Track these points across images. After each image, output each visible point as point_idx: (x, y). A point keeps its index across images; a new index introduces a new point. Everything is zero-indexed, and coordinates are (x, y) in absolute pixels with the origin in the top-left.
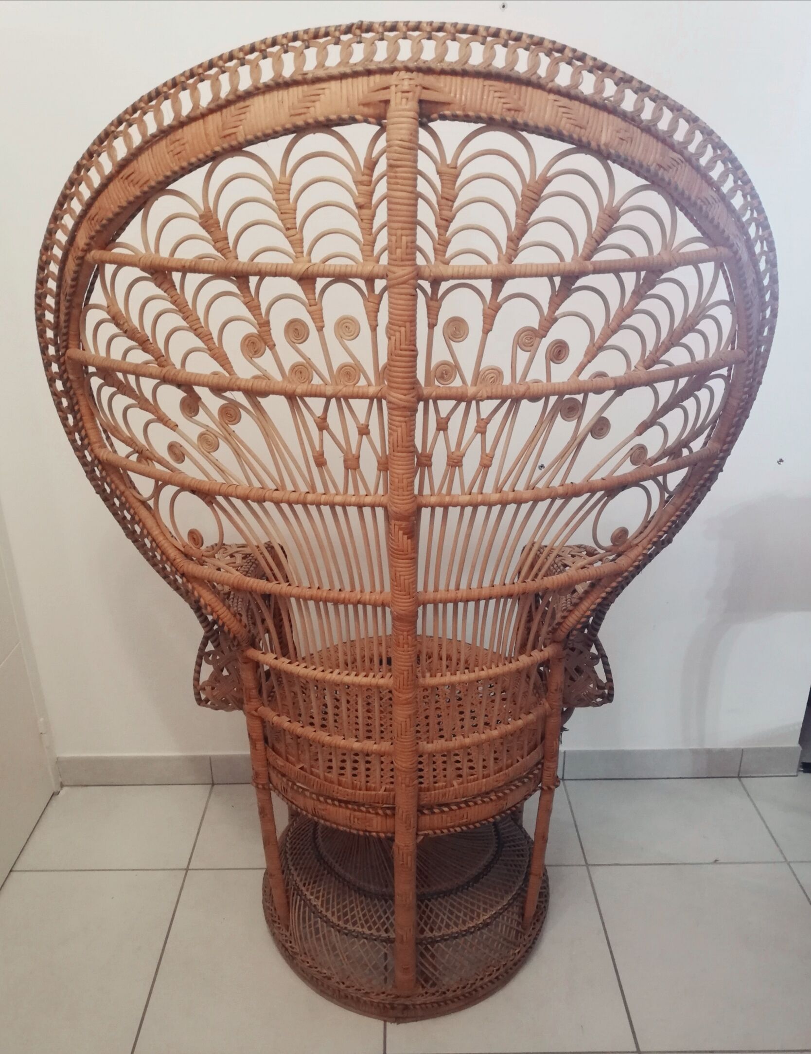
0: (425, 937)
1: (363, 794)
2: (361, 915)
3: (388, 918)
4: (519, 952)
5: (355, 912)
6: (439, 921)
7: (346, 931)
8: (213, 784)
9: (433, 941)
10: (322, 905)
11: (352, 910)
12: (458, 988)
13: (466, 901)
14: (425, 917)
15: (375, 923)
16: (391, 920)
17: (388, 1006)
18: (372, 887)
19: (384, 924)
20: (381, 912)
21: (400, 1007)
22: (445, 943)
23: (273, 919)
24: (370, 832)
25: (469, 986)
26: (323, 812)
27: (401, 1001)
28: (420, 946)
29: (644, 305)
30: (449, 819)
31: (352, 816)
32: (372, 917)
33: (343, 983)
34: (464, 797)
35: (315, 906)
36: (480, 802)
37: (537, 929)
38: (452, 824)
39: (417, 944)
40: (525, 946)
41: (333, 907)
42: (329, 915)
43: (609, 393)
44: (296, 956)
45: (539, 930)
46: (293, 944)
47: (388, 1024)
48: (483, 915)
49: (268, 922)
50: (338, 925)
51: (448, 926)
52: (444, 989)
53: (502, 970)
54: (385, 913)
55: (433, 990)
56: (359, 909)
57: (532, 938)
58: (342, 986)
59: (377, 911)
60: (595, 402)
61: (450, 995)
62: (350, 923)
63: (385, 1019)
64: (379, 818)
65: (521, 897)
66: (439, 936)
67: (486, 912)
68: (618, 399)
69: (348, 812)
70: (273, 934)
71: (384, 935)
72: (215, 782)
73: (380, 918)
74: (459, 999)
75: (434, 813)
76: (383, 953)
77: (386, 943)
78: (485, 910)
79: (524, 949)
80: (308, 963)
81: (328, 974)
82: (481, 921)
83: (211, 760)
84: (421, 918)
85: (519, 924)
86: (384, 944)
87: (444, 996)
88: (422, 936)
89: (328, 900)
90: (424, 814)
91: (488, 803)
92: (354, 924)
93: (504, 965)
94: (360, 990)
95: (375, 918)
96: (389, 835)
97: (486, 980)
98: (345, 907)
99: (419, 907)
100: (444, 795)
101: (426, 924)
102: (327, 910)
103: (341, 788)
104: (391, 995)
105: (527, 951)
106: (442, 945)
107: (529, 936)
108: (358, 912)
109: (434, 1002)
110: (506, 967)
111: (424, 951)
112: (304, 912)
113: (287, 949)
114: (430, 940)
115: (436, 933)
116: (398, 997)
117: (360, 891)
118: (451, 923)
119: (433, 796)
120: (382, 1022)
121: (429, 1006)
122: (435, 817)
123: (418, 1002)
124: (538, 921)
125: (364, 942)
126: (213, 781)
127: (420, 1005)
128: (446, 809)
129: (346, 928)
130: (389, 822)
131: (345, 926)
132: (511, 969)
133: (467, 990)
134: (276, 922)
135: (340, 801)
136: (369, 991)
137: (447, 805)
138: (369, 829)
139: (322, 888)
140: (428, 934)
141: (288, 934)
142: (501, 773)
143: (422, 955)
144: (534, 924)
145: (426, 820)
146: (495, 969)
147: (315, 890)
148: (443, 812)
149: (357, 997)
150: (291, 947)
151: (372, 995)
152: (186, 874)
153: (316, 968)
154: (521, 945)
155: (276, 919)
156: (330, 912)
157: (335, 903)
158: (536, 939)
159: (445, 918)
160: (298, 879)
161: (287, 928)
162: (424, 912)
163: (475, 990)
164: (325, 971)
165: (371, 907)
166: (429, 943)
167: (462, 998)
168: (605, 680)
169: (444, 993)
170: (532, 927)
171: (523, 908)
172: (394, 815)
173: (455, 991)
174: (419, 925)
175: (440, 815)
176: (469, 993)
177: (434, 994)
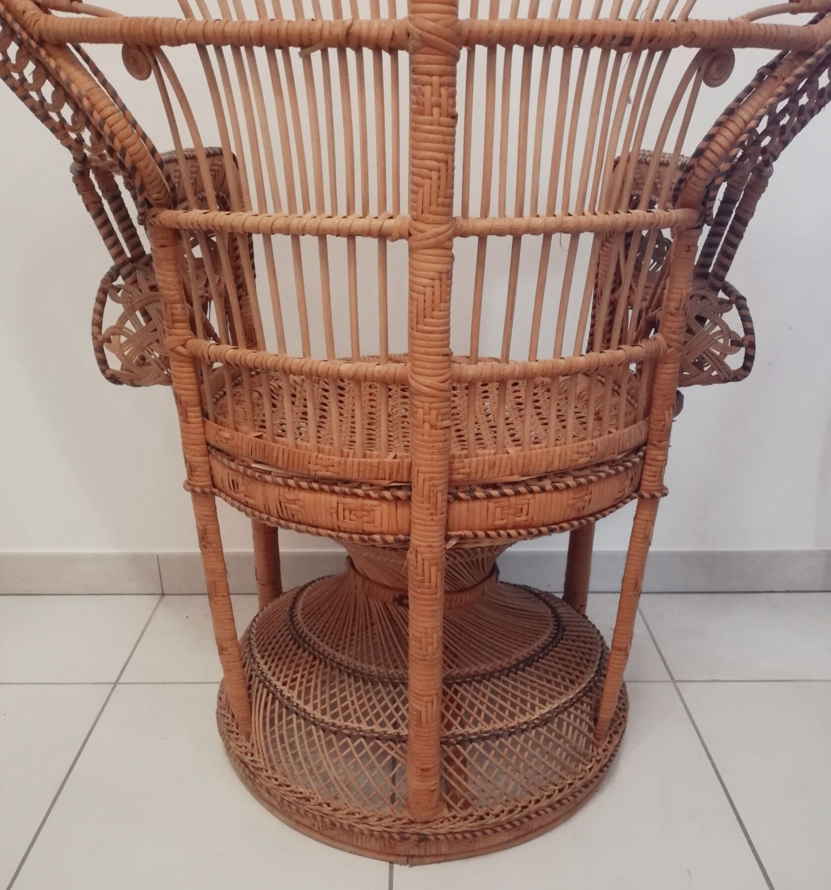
0: (453, 734)
1: (359, 463)
2: (357, 706)
3: (397, 709)
4: (590, 769)
5: (348, 702)
6: (474, 713)
7: (334, 729)
9: (465, 741)
10: (299, 697)
11: (343, 699)
12: (503, 812)
13: (514, 688)
14: (453, 706)
15: (378, 716)
16: (403, 710)
17: (396, 836)
18: (373, 668)
19: (391, 716)
20: (387, 700)
21: (415, 837)
22: (483, 743)
23: (230, 728)
24: (370, 534)
25: (519, 809)
26: (293, 506)
27: (417, 828)
28: (445, 747)
30: (499, 510)
31: (341, 507)
32: (373, 707)
33: (329, 805)
34: (523, 476)
35: (288, 698)
36: (549, 487)
37: (616, 742)
38: (504, 522)
39: (441, 743)
40: (598, 761)
41: (315, 697)
42: (309, 708)
44: (260, 772)
45: (618, 746)
46: (255, 758)
47: (396, 867)
48: (540, 708)
49: (222, 734)
50: (323, 721)
51: (488, 720)
52: (481, 812)
53: (567, 791)
54: (393, 701)
55: (464, 813)
56: (354, 698)
57: (609, 753)
58: (326, 809)
59: (381, 700)
61: (490, 820)
62: (341, 717)
63: (392, 858)
64: (385, 506)
65: (594, 690)
66: (475, 734)
67: (545, 705)
69: (334, 499)
70: (228, 749)
71: (391, 731)
73: (385, 708)
74: (504, 828)
75: (475, 498)
76: (389, 757)
77: (395, 743)
78: (543, 702)
79: (597, 767)
80: (276, 780)
81: (307, 793)
82: (537, 715)
84: (447, 708)
85: (590, 730)
86: (391, 743)
87: (480, 822)
88: (448, 733)
89: (308, 689)
90: (459, 499)
91: (562, 490)
92: (347, 718)
93: (571, 784)
94: (353, 814)
95: (378, 708)
96: (402, 537)
97: (544, 802)
98: (333, 696)
99: (445, 693)
100: (493, 465)
101: (455, 716)
102: (306, 702)
103: (321, 455)
104: (400, 819)
105: (601, 770)
106: (479, 747)
107: (604, 750)
108: (353, 702)
109: (467, 831)
110: (572, 787)
111: (452, 755)
112: (272, 711)
113: (246, 765)
114: (460, 738)
115: (471, 730)
116: (411, 822)
117: (355, 674)
118: (493, 716)
119: (474, 465)
120: (387, 864)
121: (459, 836)
122: (477, 504)
123: (442, 831)
124: (616, 732)
125: (361, 743)
126: (163, 590)
127: (444, 835)
128: (495, 493)
129: (334, 725)
130: (402, 512)
131: (334, 721)
132: (580, 791)
133: (516, 815)
134: (233, 732)
135: (321, 480)
136: (368, 815)
137: (495, 486)
138: (368, 528)
139: (299, 675)
140: (457, 730)
141: (249, 745)
142: (585, 442)
143: (449, 760)
144: (611, 736)
145: (460, 509)
146: (557, 788)
147: (289, 680)
148: (490, 497)
149: (350, 826)
150: (253, 761)
151: (372, 820)
153: (288, 786)
154: (594, 759)
155: (234, 729)
156: (311, 704)
157: (319, 692)
158: (613, 755)
159: (483, 708)
160: (265, 668)
161: (248, 736)
162: (452, 700)
163: (528, 817)
164: (301, 790)
165: (372, 694)
166: (459, 743)
167: (508, 826)
168: (741, 334)
169: (482, 818)
170: (608, 739)
171: (596, 709)
172: (409, 498)
173: (497, 816)
174: (443, 717)
175: (485, 503)
176: (519, 820)
177: (465, 819)
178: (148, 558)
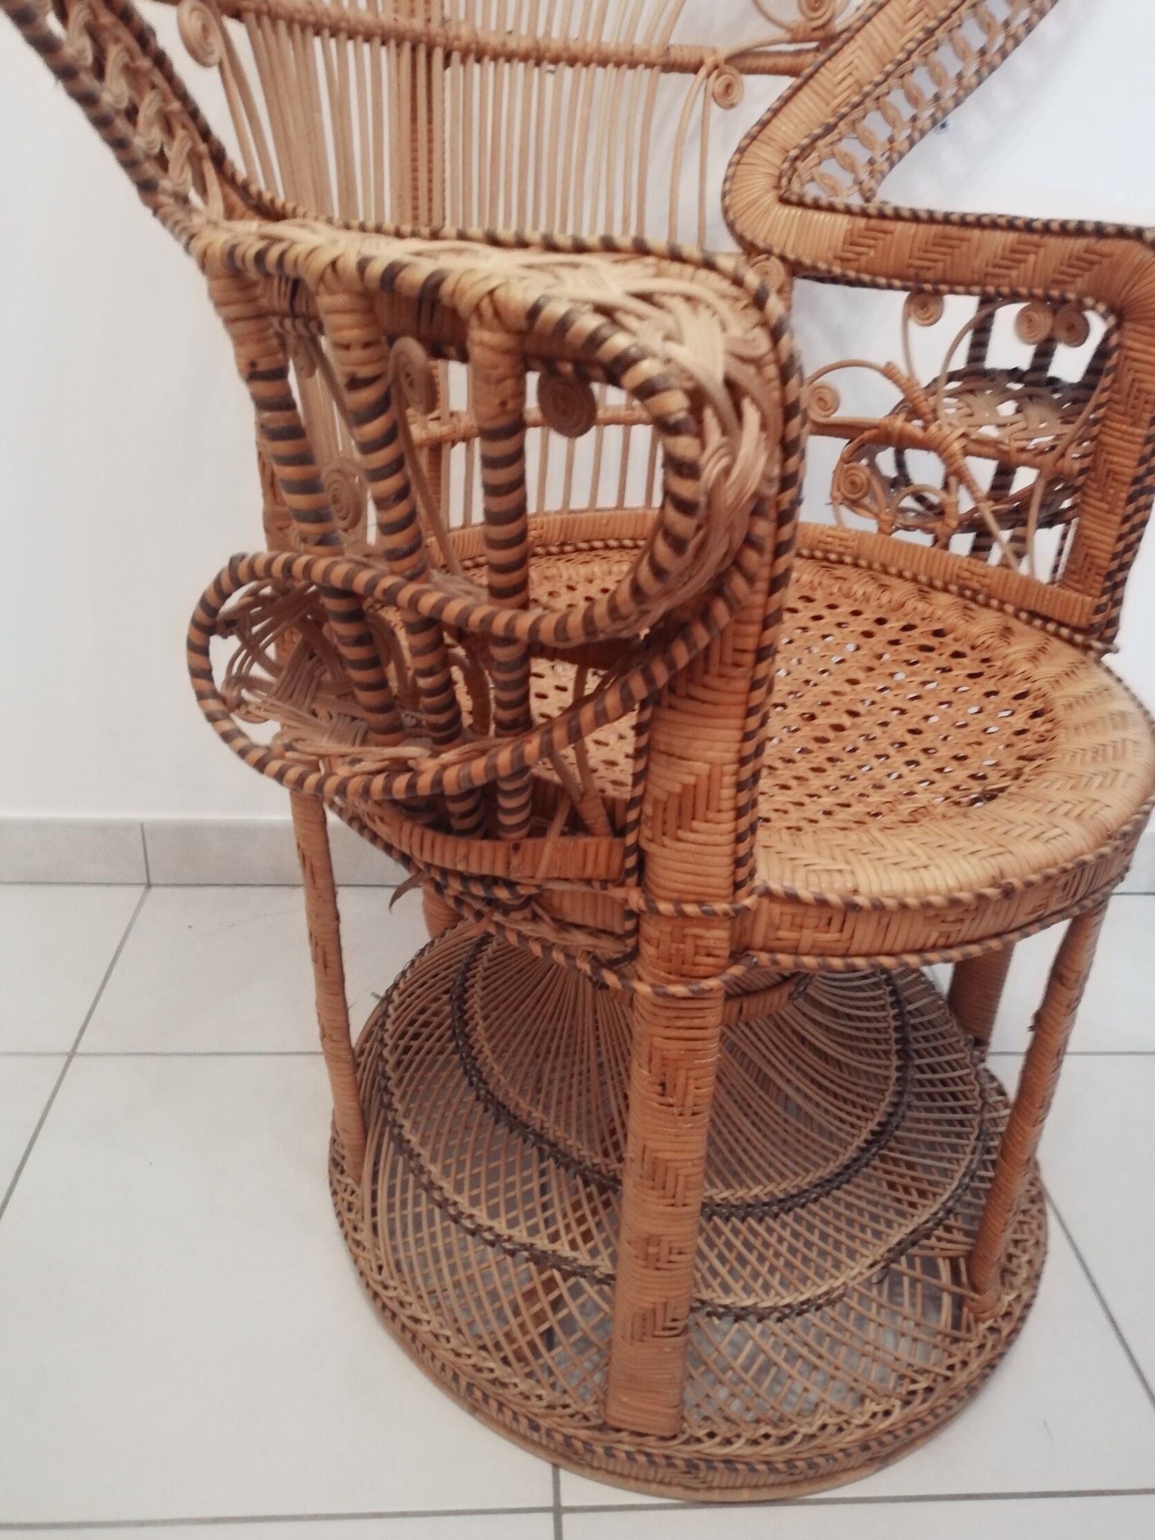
8: (149, 885)
72: (153, 881)
83: (144, 832)
152: (68, 1064)
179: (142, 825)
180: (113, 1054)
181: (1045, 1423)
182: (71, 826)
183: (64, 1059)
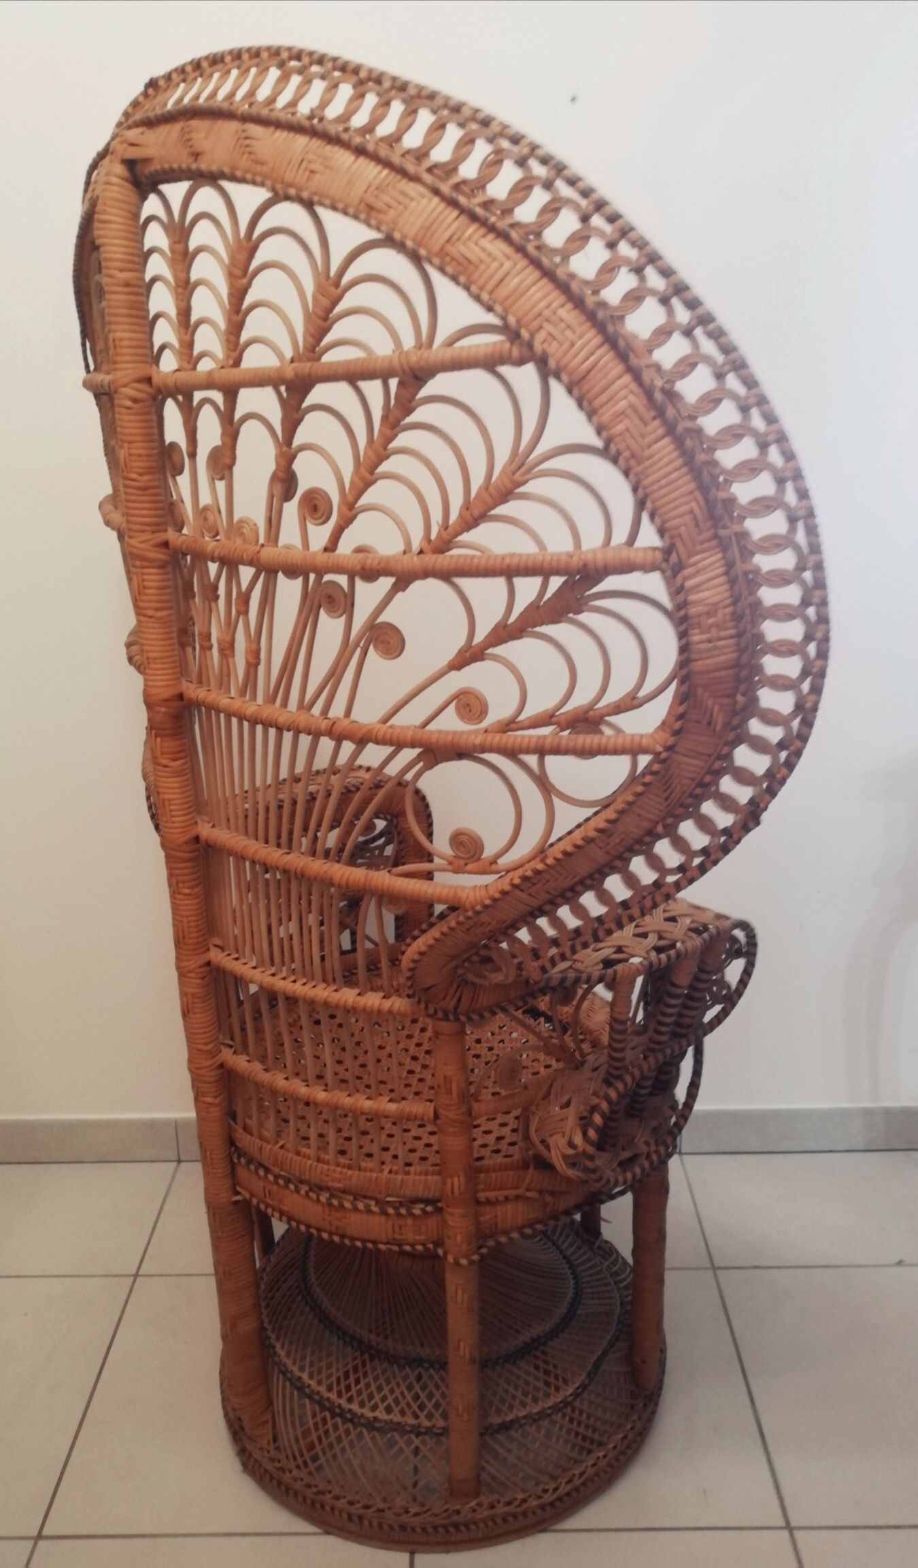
8: (179, 1161)
29: (402, 440)
43: (386, 583)
60: (368, 595)
68: (400, 595)
72: (183, 1158)
126: (178, 1156)
152: (134, 1282)
178: (165, 1123)
179: (176, 1121)
180: (159, 1275)
181: (705, 1491)
182: (130, 1124)
183: (132, 1279)
